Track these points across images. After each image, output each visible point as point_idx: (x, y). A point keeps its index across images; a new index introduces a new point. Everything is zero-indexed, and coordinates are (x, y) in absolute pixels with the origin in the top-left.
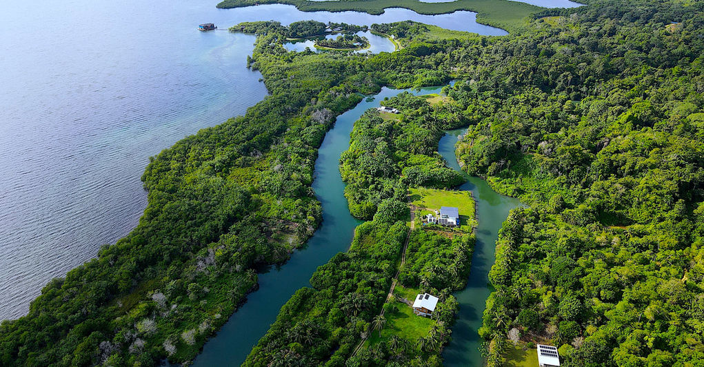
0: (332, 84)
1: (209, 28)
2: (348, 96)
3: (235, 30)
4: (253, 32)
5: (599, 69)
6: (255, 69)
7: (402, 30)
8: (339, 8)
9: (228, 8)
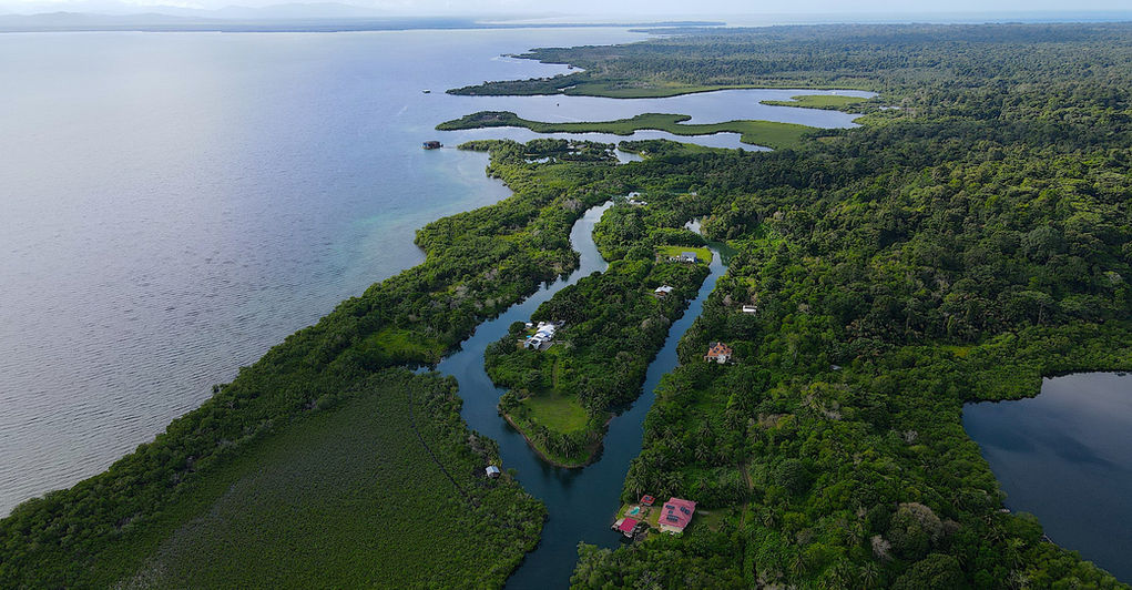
0: (581, 185)
1: (434, 146)
2: (597, 192)
3: (464, 148)
4: (485, 149)
5: (851, 169)
6: (496, 177)
7: (654, 146)
8: (580, 130)
9: (450, 129)
